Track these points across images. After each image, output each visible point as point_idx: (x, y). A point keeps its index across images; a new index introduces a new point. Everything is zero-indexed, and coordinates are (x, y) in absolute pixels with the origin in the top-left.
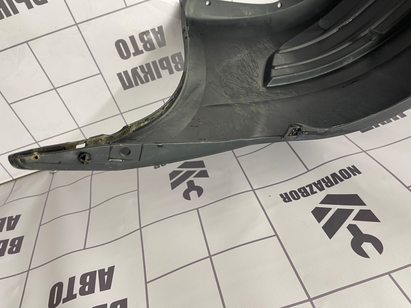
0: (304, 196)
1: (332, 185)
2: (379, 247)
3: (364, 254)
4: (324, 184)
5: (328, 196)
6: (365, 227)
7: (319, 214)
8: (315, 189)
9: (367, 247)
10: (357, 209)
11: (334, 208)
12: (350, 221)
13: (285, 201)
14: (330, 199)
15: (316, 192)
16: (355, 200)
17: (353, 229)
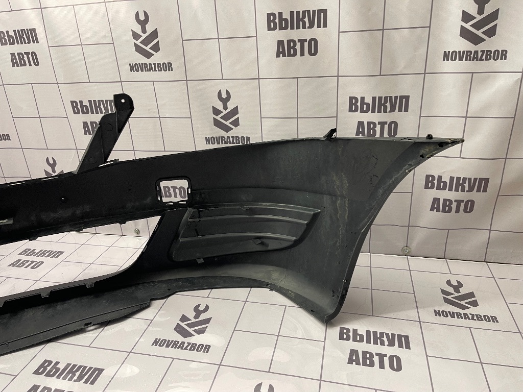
0: (239, 138)
1: (222, 137)
2: (220, 93)
3: (228, 92)
4: (226, 140)
5: (227, 131)
6: (219, 106)
7: (236, 123)
8: (231, 139)
9: (224, 95)
10: (218, 118)
11: (227, 123)
12: (225, 112)
13: (249, 138)
14: (227, 129)
15: (232, 137)
16: (217, 123)
17: (225, 107)
